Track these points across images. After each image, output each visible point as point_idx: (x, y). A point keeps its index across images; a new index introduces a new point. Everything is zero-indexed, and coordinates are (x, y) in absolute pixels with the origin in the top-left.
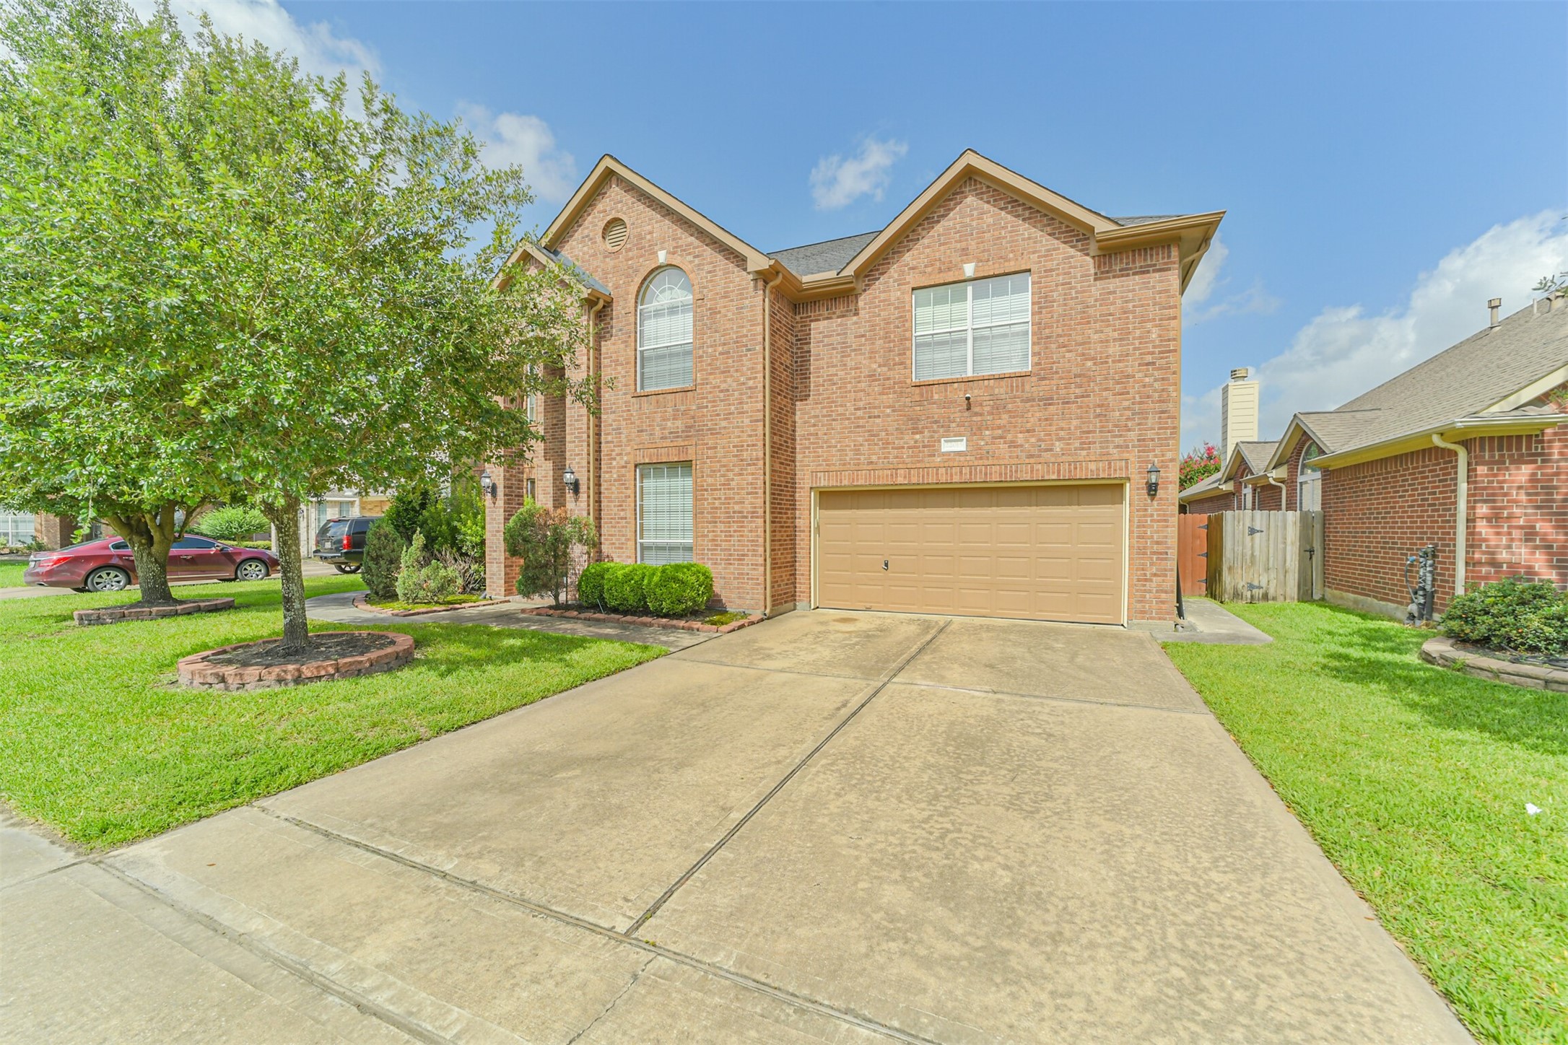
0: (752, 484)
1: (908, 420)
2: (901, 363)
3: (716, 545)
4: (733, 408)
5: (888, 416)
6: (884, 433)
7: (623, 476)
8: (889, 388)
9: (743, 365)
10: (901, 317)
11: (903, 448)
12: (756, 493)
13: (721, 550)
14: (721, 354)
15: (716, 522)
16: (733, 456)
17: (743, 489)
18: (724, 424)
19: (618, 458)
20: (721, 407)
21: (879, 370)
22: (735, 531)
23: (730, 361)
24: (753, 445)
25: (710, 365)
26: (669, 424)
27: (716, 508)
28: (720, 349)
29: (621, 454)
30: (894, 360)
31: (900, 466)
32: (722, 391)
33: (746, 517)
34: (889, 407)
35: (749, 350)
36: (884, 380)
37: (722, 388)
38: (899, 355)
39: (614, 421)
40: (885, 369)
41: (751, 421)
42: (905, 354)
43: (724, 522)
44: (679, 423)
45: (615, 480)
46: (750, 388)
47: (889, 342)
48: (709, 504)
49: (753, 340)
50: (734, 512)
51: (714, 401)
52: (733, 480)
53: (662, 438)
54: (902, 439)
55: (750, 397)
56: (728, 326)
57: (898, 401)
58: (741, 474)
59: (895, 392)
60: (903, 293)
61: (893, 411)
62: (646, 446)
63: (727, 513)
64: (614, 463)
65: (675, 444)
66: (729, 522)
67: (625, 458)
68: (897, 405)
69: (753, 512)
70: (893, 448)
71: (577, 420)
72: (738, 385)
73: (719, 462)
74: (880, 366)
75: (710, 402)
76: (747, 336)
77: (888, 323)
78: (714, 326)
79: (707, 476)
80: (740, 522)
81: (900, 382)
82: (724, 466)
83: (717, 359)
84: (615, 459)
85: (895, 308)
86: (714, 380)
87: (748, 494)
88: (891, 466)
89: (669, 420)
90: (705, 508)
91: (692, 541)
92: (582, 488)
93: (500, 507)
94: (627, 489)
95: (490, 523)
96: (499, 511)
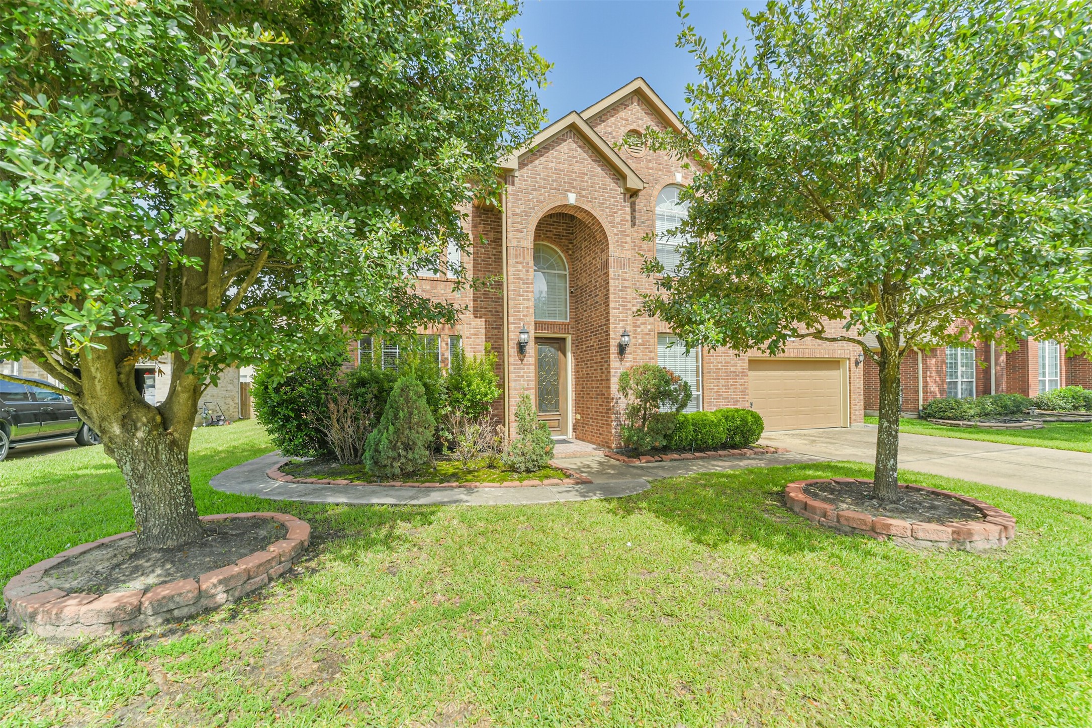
3: (720, 396)
7: (648, 341)
12: (744, 359)
13: (723, 399)
15: (719, 379)
19: (642, 326)
22: (731, 385)
27: (719, 369)
29: (645, 324)
33: (738, 376)
43: (724, 379)
45: (640, 345)
48: (713, 366)
50: (731, 372)
63: (726, 373)
64: (639, 330)
66: (728, 379)
67: (649, 327)
69: (743, 372)
71: (621, 291)
80: (734, 379)
84: (639, 327)
87: (739, 360)
90: (711, 369)
91: (700, 393)
92: (628, 350)
93: (530, 364)
94: (651, 352)
95: (515, 381)
96: (528, 369)
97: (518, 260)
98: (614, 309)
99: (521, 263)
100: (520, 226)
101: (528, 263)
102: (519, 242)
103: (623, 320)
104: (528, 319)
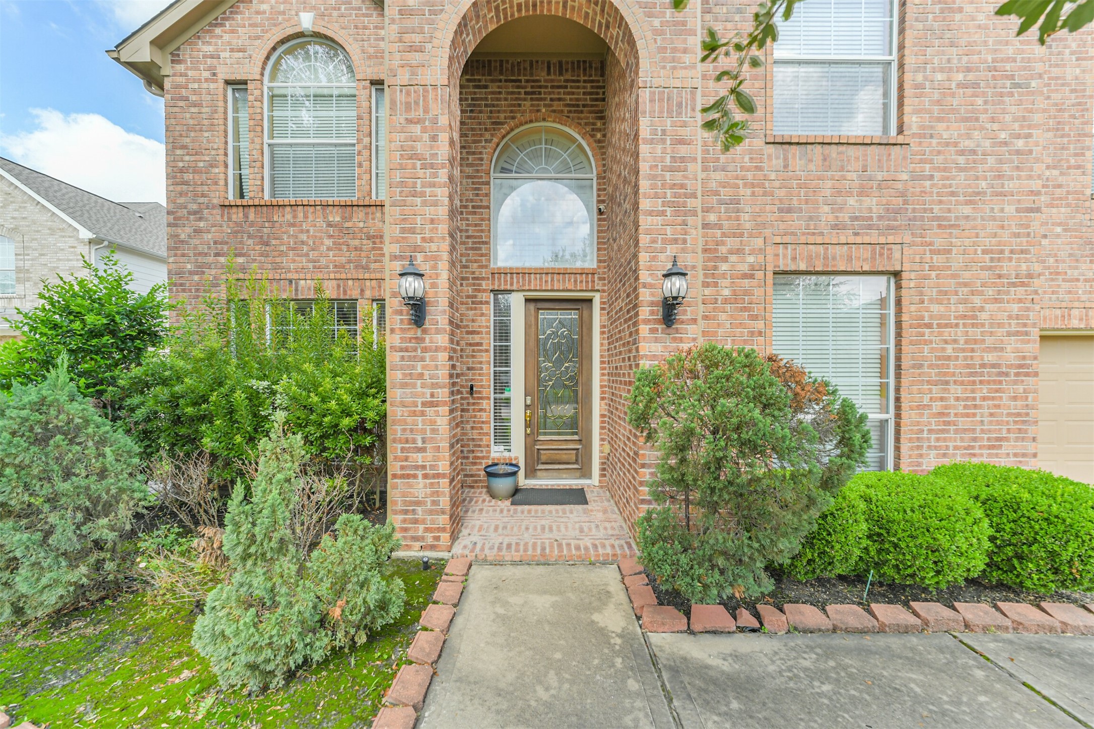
0: (1018, 317)
1: (1087, 243)
2: (1078, 167)
3: (948, 423)
4: (983, 184)
5: (1058, 236)
6: (1052, 260)
7: (747, 293)
8: (1061, 199)
9: (1004, 112)
10: (1079, 104)
11: (1078, 280)
12: (1027, 334)
13: (956, 431)
14: (959, 85)
15: (947, 383)
16: (982, 268)
17: (1000, 325)
18: (967, 210)
19: (733, 258)
20: (960, 181)
21: (1047, 173)
22: (984, 399)
23: (980, 101)
24: (1022, 252)
25: (938, 103)
26: (851, 201)
27: (949, 358)
28: (960, 77)
29: (739, 252)
30: (1068, 161)
31: (1076, 304)
32: (962, 153)
33: (1007, 374)
34: (1059, 224)
35: (1017, 85)
36: (1055, 187)
37: (961, 146)
38: (1076, 155)
39: (724, 185)
40: (1056, 172)
41: (1018, 210)
42: (1083, 155)
43: (962, 383)
44: (871, 202)
45: (726, 301)
46: (1018, 152)
47: (1062, 136)
48: (932, 350)
49: (1025, 68)
50: (983, 366)
51: (945, 170)
52: (982, 309)
53: (835, 227)
54: (1076, 268)
55: (1018, 168)
56: (976, 37)
57: (1073, 218)
58: (996, 301)
59: (1068, 205)
60: (1084, 71)
61: (1065, 230)
62: (803, 239)
63: (968, 366)
64: (724, 267)
65: (867, 239)
66: (974, 383)
67: (751, 259)
68: (1071, 222)
69: (1021, 366)
70: (1064, 280)
71: (671, 170)
72: (994, 145)
73: (954, 276)
74: (1048, 167)
75: (939, 169)
76: (1014, 60)
77: (1060, 110)
78: (948, 35)
79: (931, 301)
80: (995, 382)
81: (1076, 192)
82: (966, 285)
83: (953, 95)
84: (725, 259)
85: (1072, 91)
86: (947, 131)
87: (1009, 334)
88: (1064, 305)
89: (850, 194)
90: (924, 358)
91: (891, 415)
92: (684, 313)
93: (437, 349)
94: (754, 318)
95: (404, 386)
96: (433, 359)
97: (412, 115)
98: (650, 213)
99: (418, 122)
100: (417, 38)
101: (435, 121)
102: (413, 74)
103: (676, 241)
104: (434, 247)
